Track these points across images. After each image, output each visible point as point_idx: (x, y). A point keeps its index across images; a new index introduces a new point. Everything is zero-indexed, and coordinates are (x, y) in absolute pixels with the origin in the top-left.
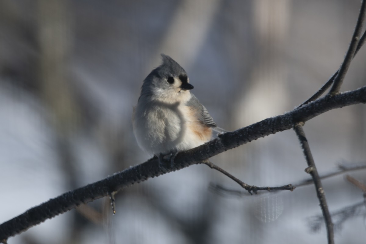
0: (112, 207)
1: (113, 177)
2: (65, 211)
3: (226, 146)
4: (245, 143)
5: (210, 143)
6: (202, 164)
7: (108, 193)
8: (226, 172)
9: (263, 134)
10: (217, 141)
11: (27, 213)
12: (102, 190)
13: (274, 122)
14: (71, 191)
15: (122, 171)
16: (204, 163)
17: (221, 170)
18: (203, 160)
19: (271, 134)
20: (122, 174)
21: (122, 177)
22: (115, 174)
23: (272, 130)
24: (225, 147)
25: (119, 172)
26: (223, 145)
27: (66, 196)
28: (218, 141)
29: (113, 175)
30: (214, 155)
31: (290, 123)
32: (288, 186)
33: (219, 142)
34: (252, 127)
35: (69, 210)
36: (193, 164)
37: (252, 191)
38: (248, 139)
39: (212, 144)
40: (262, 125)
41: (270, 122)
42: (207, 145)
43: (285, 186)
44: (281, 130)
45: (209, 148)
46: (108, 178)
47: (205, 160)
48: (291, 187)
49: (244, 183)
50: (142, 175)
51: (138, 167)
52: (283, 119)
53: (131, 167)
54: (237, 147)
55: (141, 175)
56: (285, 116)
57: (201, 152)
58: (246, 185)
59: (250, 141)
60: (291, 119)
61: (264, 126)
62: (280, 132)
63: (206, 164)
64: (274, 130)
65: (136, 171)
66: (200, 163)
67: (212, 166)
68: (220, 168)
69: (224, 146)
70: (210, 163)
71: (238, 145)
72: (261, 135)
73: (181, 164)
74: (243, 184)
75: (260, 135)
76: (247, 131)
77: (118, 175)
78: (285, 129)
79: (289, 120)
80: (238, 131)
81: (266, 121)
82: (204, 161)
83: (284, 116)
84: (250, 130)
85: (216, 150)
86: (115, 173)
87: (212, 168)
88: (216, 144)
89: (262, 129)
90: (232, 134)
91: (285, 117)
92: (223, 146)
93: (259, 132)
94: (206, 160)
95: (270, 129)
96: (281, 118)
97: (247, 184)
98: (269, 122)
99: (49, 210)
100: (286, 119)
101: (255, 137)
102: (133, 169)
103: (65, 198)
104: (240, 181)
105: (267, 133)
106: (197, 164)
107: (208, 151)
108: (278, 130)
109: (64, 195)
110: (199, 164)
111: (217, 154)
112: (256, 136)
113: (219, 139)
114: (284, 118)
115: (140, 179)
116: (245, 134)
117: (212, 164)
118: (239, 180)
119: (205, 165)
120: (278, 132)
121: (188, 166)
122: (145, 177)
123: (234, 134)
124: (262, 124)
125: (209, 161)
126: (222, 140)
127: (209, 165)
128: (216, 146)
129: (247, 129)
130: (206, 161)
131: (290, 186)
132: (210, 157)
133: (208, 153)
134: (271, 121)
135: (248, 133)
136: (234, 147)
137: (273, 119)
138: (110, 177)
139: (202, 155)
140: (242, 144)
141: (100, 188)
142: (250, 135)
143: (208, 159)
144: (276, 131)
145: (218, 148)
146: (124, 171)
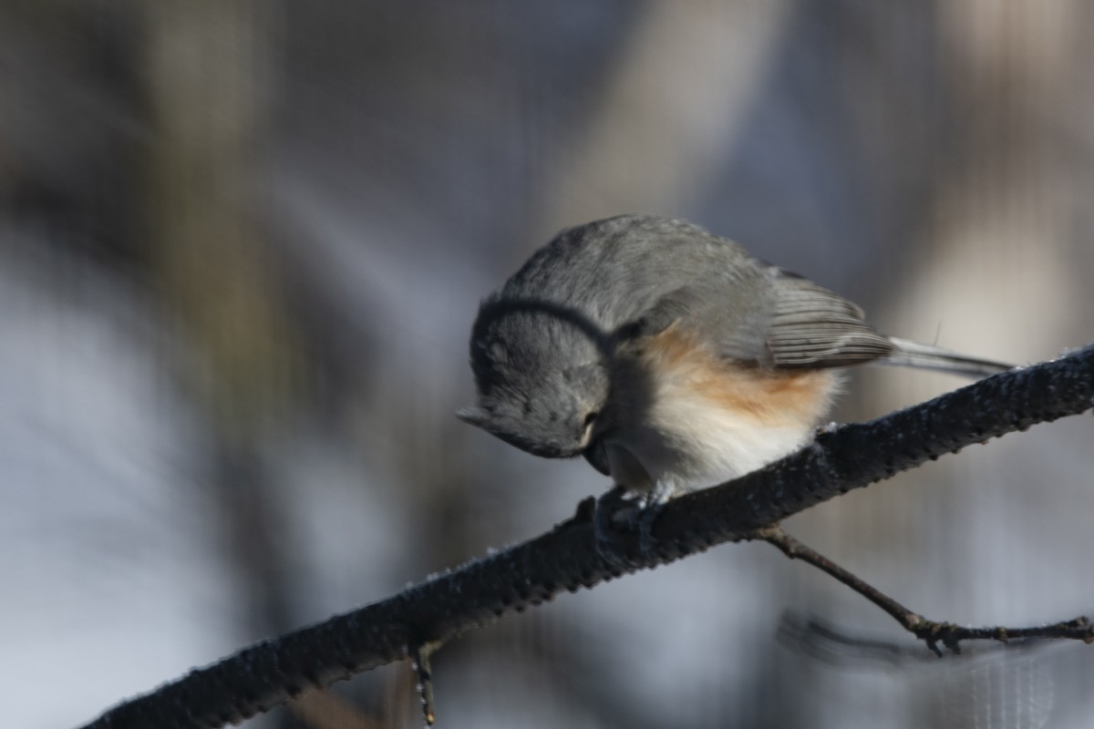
0: (423, 701)
1: (427, 589)
2: (247, 715)
3: (844, 475)
4: (917, 465)
5: (784, 465)
6: (755, 543)
7: (405, 649)
8: (846, 573)
9: (980, 431)
10: (810, 458)
11: (108, 720)
12: (385, 639)
13: (1022, 387)
14: (268, 639)
15: (459, 568)
16: (762, 538)
17: (824, 563)
18: (759, 526)
19: (1012, 430)
20: (460, 576)
21: (459, 589)
22: (433, 577)
23: (1015, 418)
24: (841, 477)
25: (448, 571)
26: (832, 472)
27: (250, 658)
28: (816, 457)
29: (423, 583)
30: (799, 509)
31: (1082, 391)
32: (1074, 623)
33: (820, 462)
34: (943, 407)
35: (263, 709)
36: (721, 542)
37: (940, 644)
38: (927, 450)
39: (792, 469)
40: (977, 398)
41: (1009, 387)
42: (773, 473)
43: (1065, 624)
44: (1050, 417)
45: (780, 482)
46: (406, 592)
47: (766, 527)
48: (1087, 628)
49: (910, 613)
50: (534, 582)
51: (517, 553)
52: (1055, 377)
53: (492, 552)
54: (887, 478)
55: (528, 582)
56: (1063, 364)
57: (750, 497)
58: (917, 621)
59: (934, 458)
60: (1086, 375)
61: (987, 402)
62: (1044, 424)
63: (772, 540)
64: (1021, 416)
65: (512, 566)
66: (749, 539)
67: (793, 550)
68: (821, 558)
69: (837, 476)
70: (785, 538)
71: (890, 473)
72: (975, 434)
73: (677, 541)
74: (907, 617)
75: (972, 437)
76: (924, 418)
77: (443, 583)
78: (1062, 414)
79: (1080, 379)
80: (888, 418)
81: (994, 384)
82: (761, 532)
83: (1061, 366)
84: (934, 415)
85: (807, 489)
86: (431, 572)
87: (792, 556)
88: (807, 467)
89: (979, 414)
90: (867, 433)
91: (1063, 370)
92: (832, 477)
93: (967, 422)
94: (772, 527)
95: (1007, 414)
96: (1051, 371)
97: (921, 618)
98: (1004, 386)
99: (189, 713)
100: (1068, 374)
101: (951, 442)
102: (499, 558)
103: (248, 668)
104: (898, 604)
105: (996, 427)
106: (736, 540)
107: (779, 494)
108: (1037, 418)
109: (244, 654)
110: (744, 543)
111: (810, 505)
112: (956, 440)
113: (819, 448)
114: (1060, 373)
115: (524, 595)
116: (914, 432)
117: (794, 541)
118: (892, 602)
119: (765, 544)
120: (1037, 422)
121: (702, 549)
122: (545, 591)
123: (875, 431)
124: (979, 393)
125: (781, 530)
126: (829, 453)
127: (783, 546)
128: (808, 475)
129: (924, 412)
130: (769, 532)
131: (1081, 623)
132: (785, 514)
133: (777, 502)
134: (1011, 383)
135: (925, 429)
136: (876, 480)
137: (1019, 377)
138: (414, 590)
139: (757, 507)
140: (904, 468)
141: (375, 630)
142: (933, 437)
143: (778, 525)
144: (1031, 419)
145: (817, 484)
146: (465, 566)
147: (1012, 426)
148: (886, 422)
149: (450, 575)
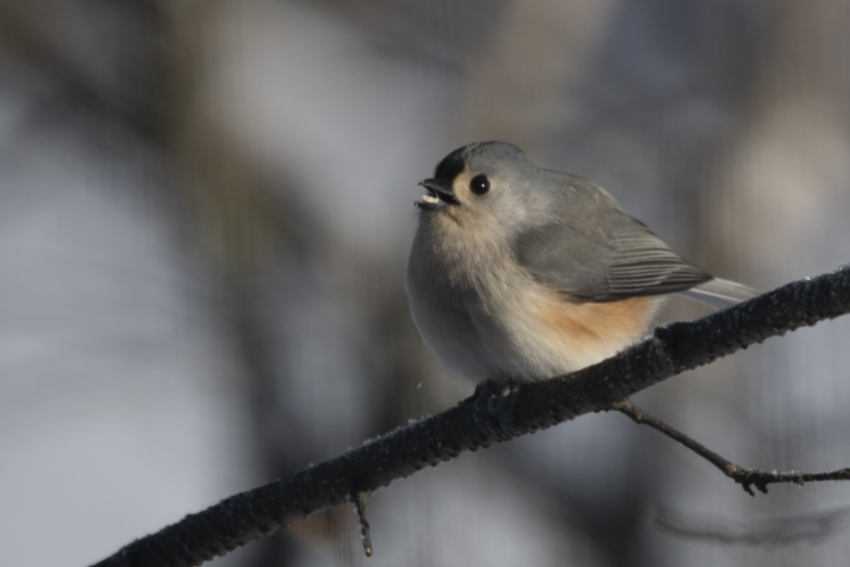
0: (362, 537)
1: (363, 450)
2: (231, 548)
3: (677, 361)
4: (732, 352)
5: (630, 353)
6: (612, 413)
7: (348, 497)
8: (680, 434)
9: (779, 327)
10: (651, 348)
11: (124, 553)
12: (333, 489)
13: (810, 293)
14: (243, 490)
15: (387, 435)
16: (615, 409)
17: (663, 427)
18: (613, 400)
19: (804, 325)
20: (388, 440)
21: (387, 451)
22: (367, 442)
23: (806, 317)
24: (675, 363)
25: (379, 437)
26: (668, 359)
27: (231, 505)
28: (655, 348)
29: (360, 446)
30: (643, 387)
33: (658, 352)
34: (750, 309)
35: (242, 544)
36: (585, 412)
37: (753, 487)
38: (739, 341)
39: (638, 357)
40: (776, 302)
41: (800, 293)
42: (622, 360)
44: (833, 314)
45: (628, 367)
46: (347, 453)
47: (619, 401)
49: (729, 463)
50: (444, 445)
51: (430, 423)
52: (835, 285)
53: (412, 423)
54: (709, 362)
55: (440, 445)
56: (841, 275)
57: (606, 379)
58: (735, 469)
59: (745, 347)
61: (784, 305)
62: (827, 321)
63: (623, 410)
64: (810, 314)
65: (427, 433)
66: (607, 410)
67: (639, 418)
68: (661, 423)
69: (671, 362)
70: (633, 408)
71: (712, 359)
72: (776, 329)
73: (551, 412)
74: (727, 466)
75: (772, 331)
76: (736, 317)
77: (374, 446)
78: (841, 313)
80: (709, 318)
81: (789, 291)
82: (615, 404)
83: (839, 276)
84: (744, 314)
85: (649, 372)
86: (366, 438)
87: (639, 422)
88: (649, 355)
89: (777, 314)
90: (692, 328)
91: (841, 280)
92: (668, 363)
93: (769, 320)
94: (623, 400)
95: (799, 314)
96: (832, 281)
97: (738, 467)
98: (796, 293)
99: (186, 547)
100: (845, 283)
101: (757, 335)
102: (417, 426)
103: (230, 513)
104: (719, 457)
105: (791, 323)
106: (597, 411)
107: (628, 377)
108: (822, 317)
109: (226, 502)
110: (602, 413)
111: (652, 384)
112: (761, 333)
113: (657, 341)
114: (839, 283)
115: (437, 454)
116: (729, 328)
117: (640, 410)
118: (715, 455)
119: (618, 414)
120: (822, 319)
121: (571, 418)
122: (453, 452)
123: (699, 328)
124: (778, 297)
125: (630, 402)
126: (665, 345)
127: (632, 414)
128: (649, 362)
129: (736, 313)
130: (621, 404)
132: (633, 391)
133: (627, 382)
134: (802, 290)
135: (737, 326)
136: (702, 364)
137: (807, 286)
138: (353, 452)
139: (611, 386)
140: (722, 355)
141: (325, 483)
142: (744, 331)
143: (627, 399)
144: (818, 317)
145: (656, 368)
146: (392, 433)
147: (803, 323)
148: (708, 321)
149: (381, 440)
